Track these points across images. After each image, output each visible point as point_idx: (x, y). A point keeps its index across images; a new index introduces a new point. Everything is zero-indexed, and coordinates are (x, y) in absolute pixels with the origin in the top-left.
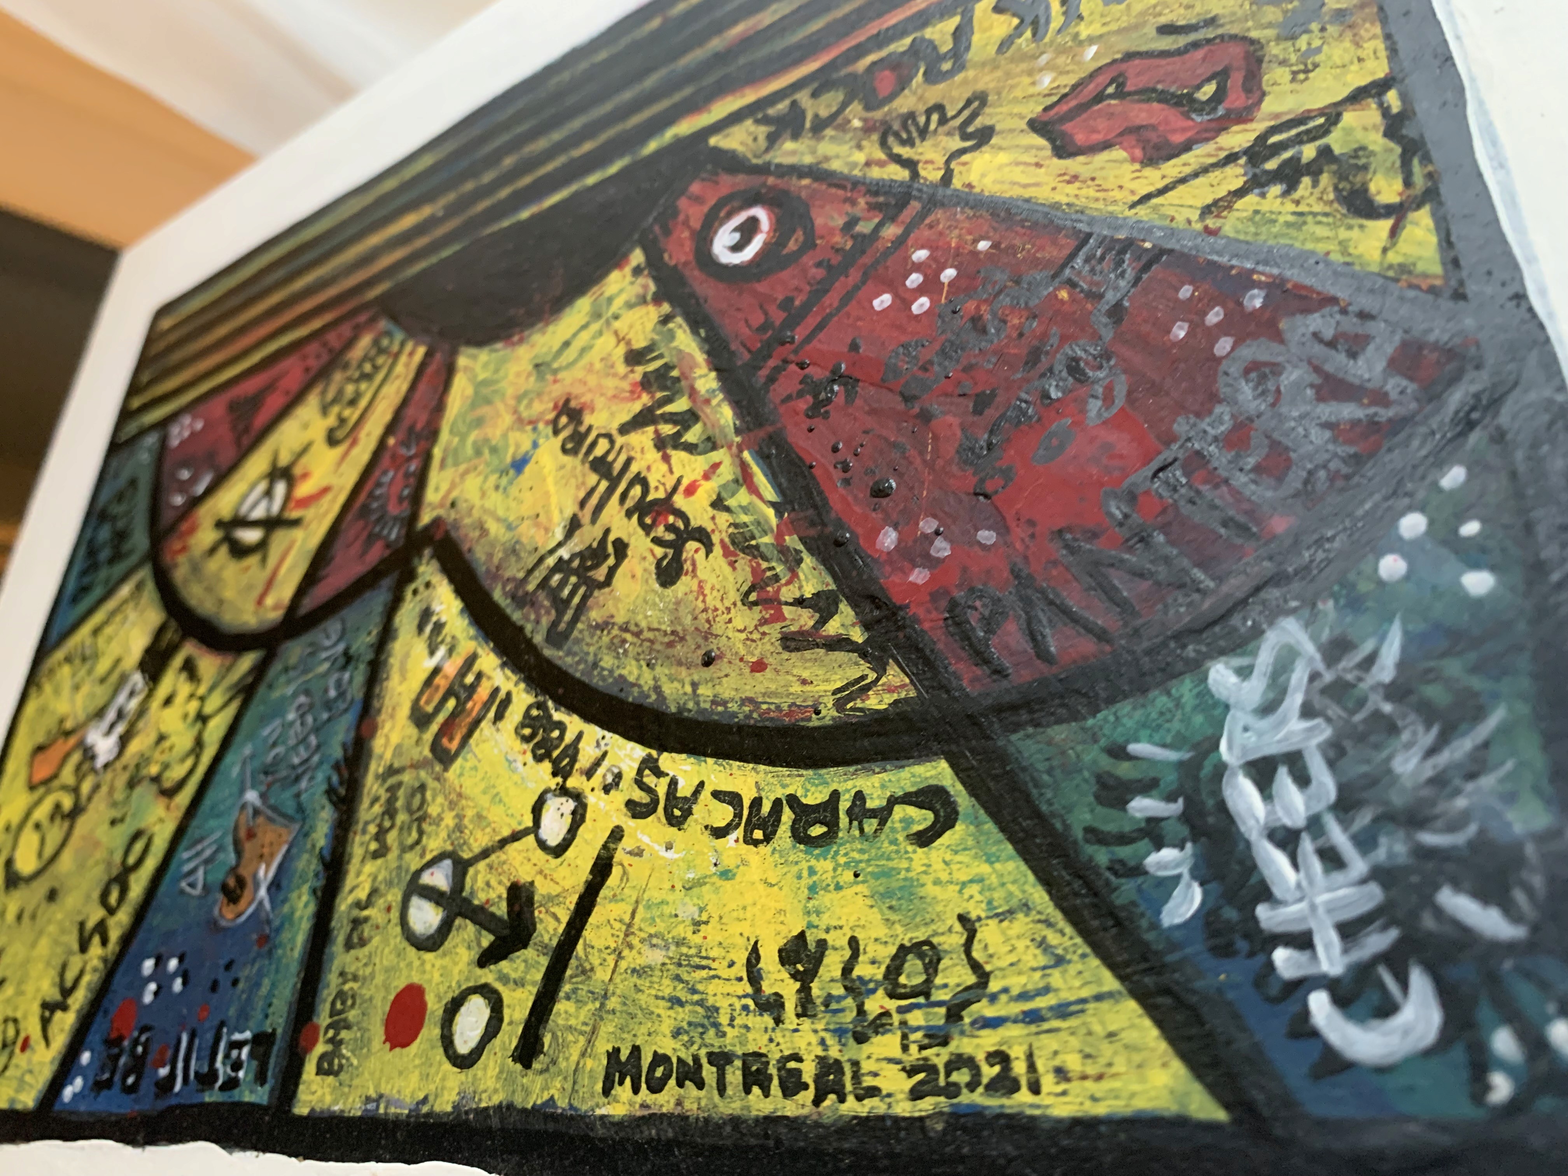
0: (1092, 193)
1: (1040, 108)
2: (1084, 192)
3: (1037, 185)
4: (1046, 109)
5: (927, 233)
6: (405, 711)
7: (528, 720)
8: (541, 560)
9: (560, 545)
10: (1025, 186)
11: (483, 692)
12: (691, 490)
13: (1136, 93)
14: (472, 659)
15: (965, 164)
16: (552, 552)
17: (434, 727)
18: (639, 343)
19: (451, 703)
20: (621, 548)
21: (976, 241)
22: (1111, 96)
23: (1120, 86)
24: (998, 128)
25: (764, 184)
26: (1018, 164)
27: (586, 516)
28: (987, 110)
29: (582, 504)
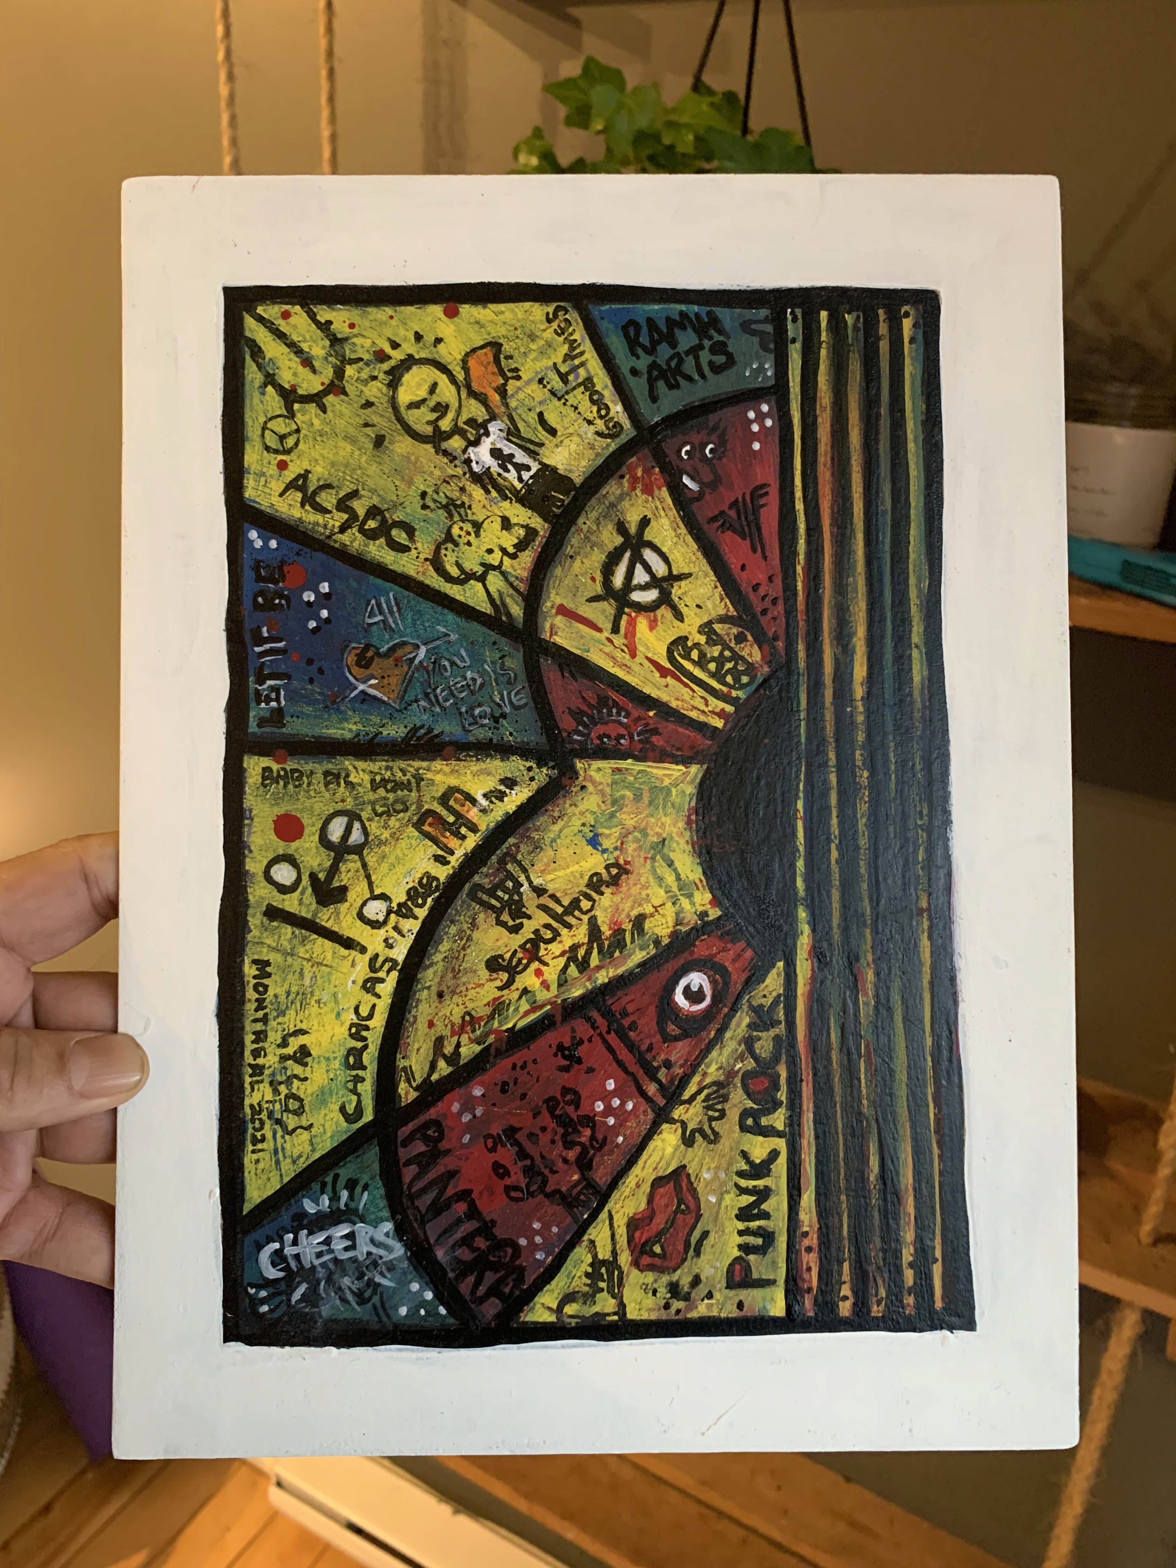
0: (626, 1193)
1: (690, 1171)
2: (628, 1190)
3: (643, 1168)
4: (689, 1175)
5: (642, 1109)
6: (453, 782)
7: (432, 878)
8: (525, 870)
9: (530, 883)
10: (645, 1162)
11: (453, 843)
12: (538, 973)
13: (675, 1217)
14: (474, 829)
15: (676, 1131)
16: (528, 878)
17: (439, 809)
18: (647, 925)
19: (451, 819)
20: (515, 929)
21: (624, 1136)
22: (679, 1206)
23: (683, 1212)
24: (690, 1149)
25: (725, 1006)
26: (661, 1159)
27: (545, 900)
28: (705, 1143)
29: (553, 897)
